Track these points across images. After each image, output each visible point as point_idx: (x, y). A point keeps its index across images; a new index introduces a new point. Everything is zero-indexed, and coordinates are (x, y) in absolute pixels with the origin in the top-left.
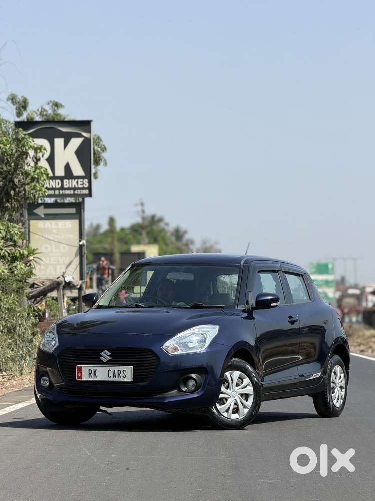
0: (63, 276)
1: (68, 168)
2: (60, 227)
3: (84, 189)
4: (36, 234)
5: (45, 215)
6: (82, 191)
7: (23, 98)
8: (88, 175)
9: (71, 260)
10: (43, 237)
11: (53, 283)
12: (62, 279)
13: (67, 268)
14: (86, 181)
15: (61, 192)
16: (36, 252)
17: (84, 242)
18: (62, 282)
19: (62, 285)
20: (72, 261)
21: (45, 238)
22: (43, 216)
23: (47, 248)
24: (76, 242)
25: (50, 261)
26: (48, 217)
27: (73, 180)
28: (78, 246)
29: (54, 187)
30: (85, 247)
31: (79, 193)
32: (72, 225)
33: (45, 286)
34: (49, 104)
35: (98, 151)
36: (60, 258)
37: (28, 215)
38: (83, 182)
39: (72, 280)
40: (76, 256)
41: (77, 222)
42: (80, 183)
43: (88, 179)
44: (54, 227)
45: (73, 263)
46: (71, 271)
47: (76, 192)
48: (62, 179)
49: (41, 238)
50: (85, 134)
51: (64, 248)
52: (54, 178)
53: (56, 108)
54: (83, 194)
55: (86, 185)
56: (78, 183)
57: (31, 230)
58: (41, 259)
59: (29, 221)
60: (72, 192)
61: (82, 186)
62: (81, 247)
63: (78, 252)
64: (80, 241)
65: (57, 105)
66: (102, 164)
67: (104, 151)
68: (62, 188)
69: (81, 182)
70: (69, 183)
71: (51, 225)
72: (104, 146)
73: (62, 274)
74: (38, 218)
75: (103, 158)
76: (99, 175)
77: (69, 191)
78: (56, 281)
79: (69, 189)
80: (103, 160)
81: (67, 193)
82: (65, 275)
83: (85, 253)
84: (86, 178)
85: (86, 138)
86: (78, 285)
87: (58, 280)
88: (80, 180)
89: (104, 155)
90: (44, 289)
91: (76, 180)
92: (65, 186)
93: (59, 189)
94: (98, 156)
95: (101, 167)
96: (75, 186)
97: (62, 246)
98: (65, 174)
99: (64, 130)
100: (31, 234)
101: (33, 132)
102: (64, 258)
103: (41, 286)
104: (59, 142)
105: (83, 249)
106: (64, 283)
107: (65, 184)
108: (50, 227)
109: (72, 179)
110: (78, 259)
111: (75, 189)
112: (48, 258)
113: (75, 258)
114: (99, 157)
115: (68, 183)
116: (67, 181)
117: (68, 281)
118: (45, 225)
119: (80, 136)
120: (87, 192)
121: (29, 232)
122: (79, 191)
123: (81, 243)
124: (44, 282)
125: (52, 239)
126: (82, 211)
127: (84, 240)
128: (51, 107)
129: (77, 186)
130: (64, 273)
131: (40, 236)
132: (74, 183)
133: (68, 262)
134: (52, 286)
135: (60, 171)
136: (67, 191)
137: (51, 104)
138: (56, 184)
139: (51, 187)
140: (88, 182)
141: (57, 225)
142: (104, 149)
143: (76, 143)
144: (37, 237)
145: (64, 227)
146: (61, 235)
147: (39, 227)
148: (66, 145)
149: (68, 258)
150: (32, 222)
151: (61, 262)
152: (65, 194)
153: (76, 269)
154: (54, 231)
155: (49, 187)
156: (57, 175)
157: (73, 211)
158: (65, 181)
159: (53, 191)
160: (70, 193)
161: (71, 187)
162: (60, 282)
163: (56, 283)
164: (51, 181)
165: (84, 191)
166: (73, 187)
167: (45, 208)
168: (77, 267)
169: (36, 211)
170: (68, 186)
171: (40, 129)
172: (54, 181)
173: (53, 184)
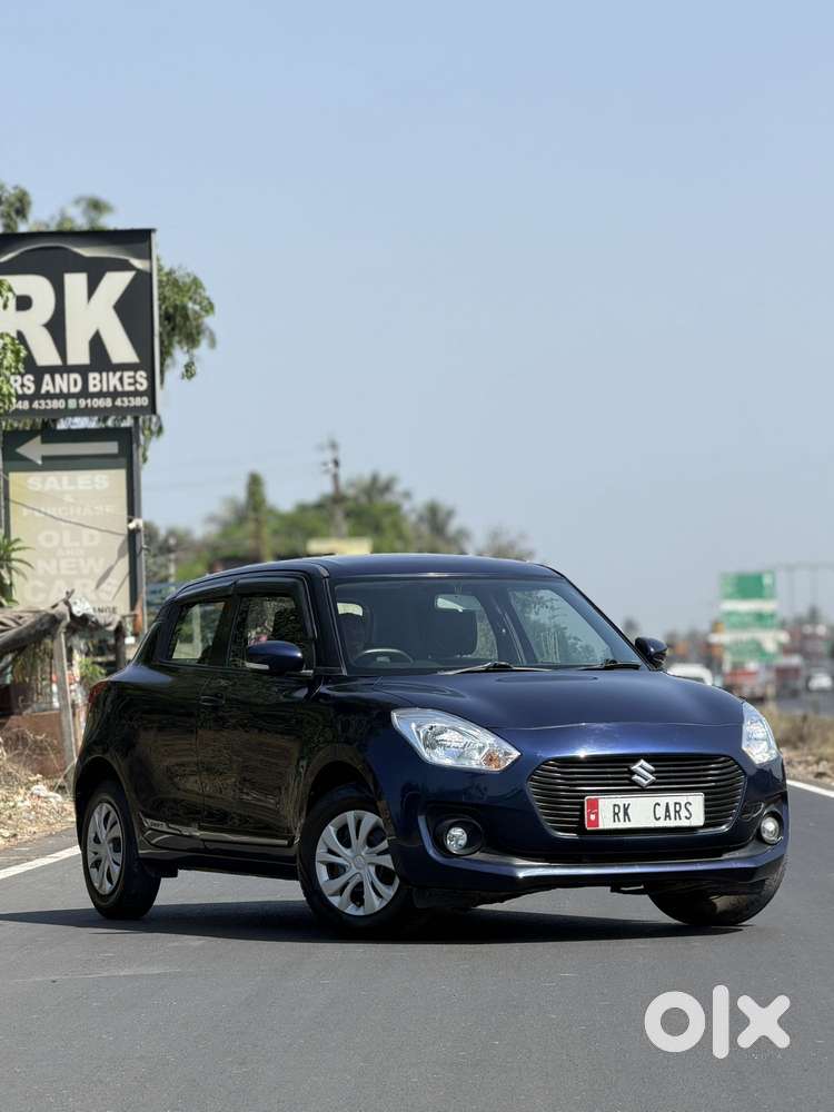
0: (67, 603)
1: (97, 344)
2: (81, 487)
3: (136, 394)
4: (23, 505)
5: (44, 458)
6: (132, 399)
7: (17, 191)
8: (146, 363)
9: (108, 566)
11: (41, 620)
12: (62, 608)
13: (98, 586)
14: (141, 376)
15: (83, 403)
16: (16, 546)
17: (138, 522)
18: (64, 616)
19: (64, 624)
20: (111, 569)
21: (45, 514)
22: (40, 462)
23: (49, 539)
24: (122, 526)
25: (58, 569)
26: (52, 463)
27: (111, 374)
28: (126, 532)
29: (65, 390)
30: (142, 534)
31: (126, 404)
32: (110, 482)
33: (21, 628)
35: (196, 312)
36: (82, 561)
37: (4, 460)
38: (134, 377)
39: (91, 612)
40: (120, 556)
41: (121, 474)
42: (126, 381)
43: (146, 371)
44: (66, 487)
45: (112, 574)
46: (108, 593)
47: (118, 402)
48: (83, 370)
49: (37, 514)
50: (137, 263)
51: (92, 538)
52: (65, 369)
53: (95, 213)
54: (135, 407)
55: (141, 384)
56: (121, 379)
57: (12, 497)
58: (30, 565)
59: (7, 475)
60: (108, 402)
61: (132, 388)
62: (132, 534)
63: (126, 545)
64: (130, 521)
65: (98, 206)
66: (204, 343)
67: (207, 311)
68: (85, 393)
69: (129, 377)
70: (101, 381)
71: (60, 481)
72: (208, 299)
73: (64, 596)
74: (27, 465)
75: (208, 328)
77: (102, 399)
78: (47, 614)
79: (100, 395)
80: (207, 333)
81: (95, 406)
82: (71, 600)
83: (142, 548)
84: (142, 369)
85: (139, 272)
86: (109, 624)
87: (53, 612)
88: (126, 374)
89: (209, 321)
90: (18, 633)
91: (118, 374)
92: (92, 389)
93: (77, 396)
94: (194, 323)
95: (202, 349)
96: (115, 387)
97: (86, 532)
98: (91, 360)
99: (87, 252)
100: (12, 506)
101: (13, 259)
102: (91, 561)
103: (11, 628)
104: (75, 282)
105: (138, 537)
106: (68, 619)
107: (91, 382)
108: (57, 487)
109: (108, 372)
110: (123, 566)
111: (115, 395)
112: (54, 563)
113: (116, 562)
114: (198, 327)
115: (97, 382)
116: (97, 375)
117: (79, 615)
118: (43, 482)
119: (125, 266)
120: (144, 401)
121: (7, 499)
122: (125, 399)
123: (132, 526)
124: (20, 618)
125: (61, 516)
126: (134, 446)
127: (140, 517)
129: (119, 388)
130: (69, 594)
131: (34, 509)
132: (113, 380)
133: (100, 572)
134: (38, 627)
135: (79, 354)
136: (95, 400)
139: (58, 391)
140: (147, 378)
141: (72, 482)
142: (209, 308)
143: (115, 283)
144: (25, 512)
145: (90, 488)
146: (82, 507)
147: (31, 488)
148: (92, 288)
149: (102, 561)
150: (14, 477)
151: (86, 571)
152: (92, 407)
153: (120, 587)
154: (68, 498)
155: (52, 391)
156: (71, 361)
157: (111, 447)
158: (91, 375)
159: (62, 401)
160: (102, 406)
161: (105, 389)
162: (58, 617)
163: (47, 618)
164: (57, 377)
165: (138, 399)
166: (112, 389)
167: (44, 441)
168: (122, 583)
169: (23, 450)
170: (97, 389)
171: (26, 251)
172: (65, 376)
173: (63, 383)
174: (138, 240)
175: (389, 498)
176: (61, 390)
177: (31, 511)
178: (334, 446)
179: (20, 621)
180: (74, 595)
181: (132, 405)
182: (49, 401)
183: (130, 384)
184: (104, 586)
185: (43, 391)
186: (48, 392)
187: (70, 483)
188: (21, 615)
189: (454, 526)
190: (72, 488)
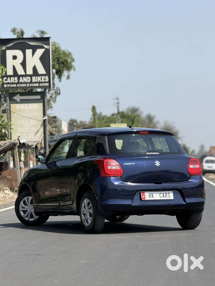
0: (18, 140)
1: (35, 69)
2: (30, 108)
3: (45, 82)
4: (14, 113)
5: (20, 100)
6: (44, 84)
7: (21, 30)
8: (48, 74)
9: (38, 130)
10: (19, 115)
11: (11, 144)
12: (17, 141)
13: (35, 135)
14: (47, 77)
15: (31, 85)
17: (46, 118)
18: (17, 143)
19: (17, 147)
20: (39, 130)
21: (21, 115)
22: (19, 101)
23: (22, 122)
24: (42, 118)
26: (23, 101)
28: (43, 120)
29: (26, 81)
30: (47, 120)
31: (43, 85)
32: (38, 107)
33: (5, 146)
35: (70, 61)
36: (30, 128)
37: (9, 100)
38: (45, 78)
40: (41, 127)
41: (41, 104)
42: (43, 79)
43: (48, 76)
45: (39, 132)
46: (38, 137)
47: (40, 85)
48: (31, 76)
49: (18, 115)
50: (46, 47)
51: (33, 122)
52: (26, 76)
53: (42, 34)
55: (47, 80)
56: (41, 78)
57: (11, 111)
59: (10, 105)
60: (38, 85)
61: (44, 81)
62: (44, 121)
63: (43, 124)
64: (44, 117)
65: (43, 32)
66: (72, 70)
67: (73, 61)
68: (31, 82)
69: (44, 78)
70: (36, 79)
71: (25, 107)
72: (73, 58)
73: (18, 138)
74: (16, 102)
75: (73, 66)
77: (36, 84)
78: (13, 143)
79: (35, 83)
81: (34, 86)
82: (20, 139)
83: (47, 125)
85: (46, 49)
87: (14, 142)
88: (43, 77)
90: (4, 148)
91: (40, 77)
92: (33, 81)
93: (29, 83)
94: (70, 65)
96: (40, 81)
97: (32, 120)
98: (33, 73)
99: (32, 43)
100: (12, 113)
102: (33, 128)
103: (2, 146)
104: (29, 52)
105: (46, 122)
106: (19, 144)
107: (33, 79)
108: (24, 108)
109: (38, 76)
110: (42, 129)
111: (39, 83)
112: (23, 129)
113: (40, 128)
115: (35, 79)
116: (35, 77)
117: (22, 143)
118: (20, 107)
119: (43, 47)
120: (47, 84)
121: (10, 111)
122: (42, 84)
123: (44, 118)
125: (25, 116)
126: (45, 97)
127: (46, 116)
128: (39, 34)
129: (41, 81)
131: (17, 114)
132: (39, 79)
133: (36, 131)
134: (10, 146)
135: (30, 71)
136: (34, 84)
137: (39, 32)
138: (27, 79)
139: (24, 82)
140: (48, 78)
141: (28, 107)
143: (40, 52)
144: (15, 115)
145: (33, 108)
146: (31, 113)
147: (17, 108)
148: (33, 53)
149: (36, 128)
150: (12, 105)
151: (32, 131)
152: (33, 86)
153: (41, 136)
154: (27, 111)
155: (22, 82)
156: (28, 73)
157: (39, 97)
158: (33, 77)
159: (25, 84)
160: (36, 86)
161: (37, 81)
164: (24, 78)
165: (46, 84)
166: (39, 81)
167: (20, 95)
168: (42, 134)
169: (14, 98)
170: (35, 81)
171: (16, 43)
172: (26, 77)
174: (46, 40)
175: (138, 113)
177: (16, 114)
178: (118, 99)
179: (5, 145)
180: (20, 137)
181: (44, 85)
182: (22, 84)
183: (44, 80)
184: (37, 135)
185: (20, 82)
186: (21, 82)
187: (27, 107)
188: (6, 143)
189: (155, 120)
190: (28, 108)
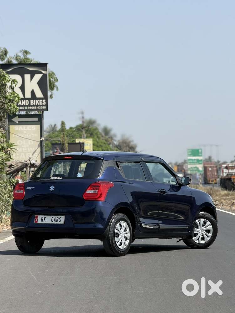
0: (29, 160)
1: (33, 93)
2: (28, 129)
3: (43, 105)
5: (19, 122)
6: (42, 107)
7: (4, 49)
8: (46, 97)
9: (35, 149)
10: (17, 135)
11: (23, 165)
12: (28, 162)
13: (33, 155)
14: (44, 101)
15: (29, 108)
16: (13, 145)
17: (43, 139)
18: (29, 164)
19: (29, 166)
21: (19, 136)
22: (18, 123)
23: (20, 143)
24: (39, 139)
25: (22, 150)
26: (21, 123)
27: (36, 100)
28: (40, 141)
29: (24, 104)
30: (44, 141)
31: (40, 108)
32: (35, 128)
33: (18, 167)
34: (21, 52)
35: (53, 81)
36: (28, 149)
37: (9, 122)
38: (42, 101)
39: (35, 163)
40: (38, 147)
41: (39, 126)
42: (40, 102)
44: (24, 129)
45: (36, 151)
46: (35, 157)
47: (38, 108)
48: (29, 99)
49: (17, 136)
50: (43, 72)
51: (31, 142)
52: (24, 99)
53: (26, 54)
54: (42, 109)
55: (44, 103)
56: (39, 102)
57: (10, 132)
58: (16, 150)
59: (9, 126)
60: (36, 108)
61: (42, 104)
62: (41, 142)
63: (40, 144)
64: (41, 138)
65: (26, 52)
66: (55, 89)
67: (56, 81)
68: (29, 105)
69: (41, 101)
70: (34, 102)
72: (56, 78)
74: (15, 124)
75: (56, 85)
76: (53, 96)
77: (34, 107)
79: (33, 106)
80: (56, 87)
81: (32, 108)
83: (44, 145)
84: (44, 99)
85: (44, 74)
88: (40, 100)
89: (56, 83)
90: (18, 168)
91: (38, 100)
92: (31, 104)
93: (27, 106)
94: (53, 84)
95: (55, 91)
96: (37, 104)
97: (29, 141)
98: (31, 96)
99: (31, 69)
100: (10, 134)
101: (11, 70)
102: (31, 148)
103: (16, 167)
104: (27, 77)
105: (43, 142)
106: (30, 164)
107: (31, 102)
108: (22, 129)
109: (35, 100)
110: (39, 150)
111: (37, 106)
113: (37, 149)
114: (54, 85)
115: (33, 102)
116: (33, 101)
117: (32, 163)
118: (19, 128)
119: (40, 73)
120: (45, 107)
121: (9, 132)
123: (41, 139)
124: (17, 164)
125: (24, 137)
126: (42, 119)
127: (43, 137)
128: (22, 54)
129: (38, 104)
130: (30, 158)
132: (37, 102)
133: (33, 151)
134: (22, 167)
135: (28, 95)
136: (32, 107)
137: (23, 52)
140: (46, 102)
142: (57, 80)
143: (38, 77)
144: (14, 135)
145: (30, 129)
146: (29, 134)
147: (15, 129)
148: (32, 78)
149: (33, 149)
150: (11, 126)
151: (29, 151)
152: (31, 109)
154: (25, 132)
155: (21, 105)
156: (26, 97)
157: (36, 119)
158: (31, 101)
159: (24, 107)
161: (35, 104)
162: (27, 164)
163: (25, 164)
164: (22, 101)
165: (43, 107)
166: (36, 104)
167: (19, 117)
168: (39, 154)
169: (13, 120)
170: (33, 104)
171: (14, 69)
172: (24, 101)
173: (24, 103)
174: (44, 66)
176: (23, 104)
178: (82, 113)
179: (17, 165)
182: (20, 107)
183: (41, 103)
184: (34, 155)
185: (19, 105)
186: (20, 105)
187: (25, 128)
188: (18, 163)
190: (26, 129)
